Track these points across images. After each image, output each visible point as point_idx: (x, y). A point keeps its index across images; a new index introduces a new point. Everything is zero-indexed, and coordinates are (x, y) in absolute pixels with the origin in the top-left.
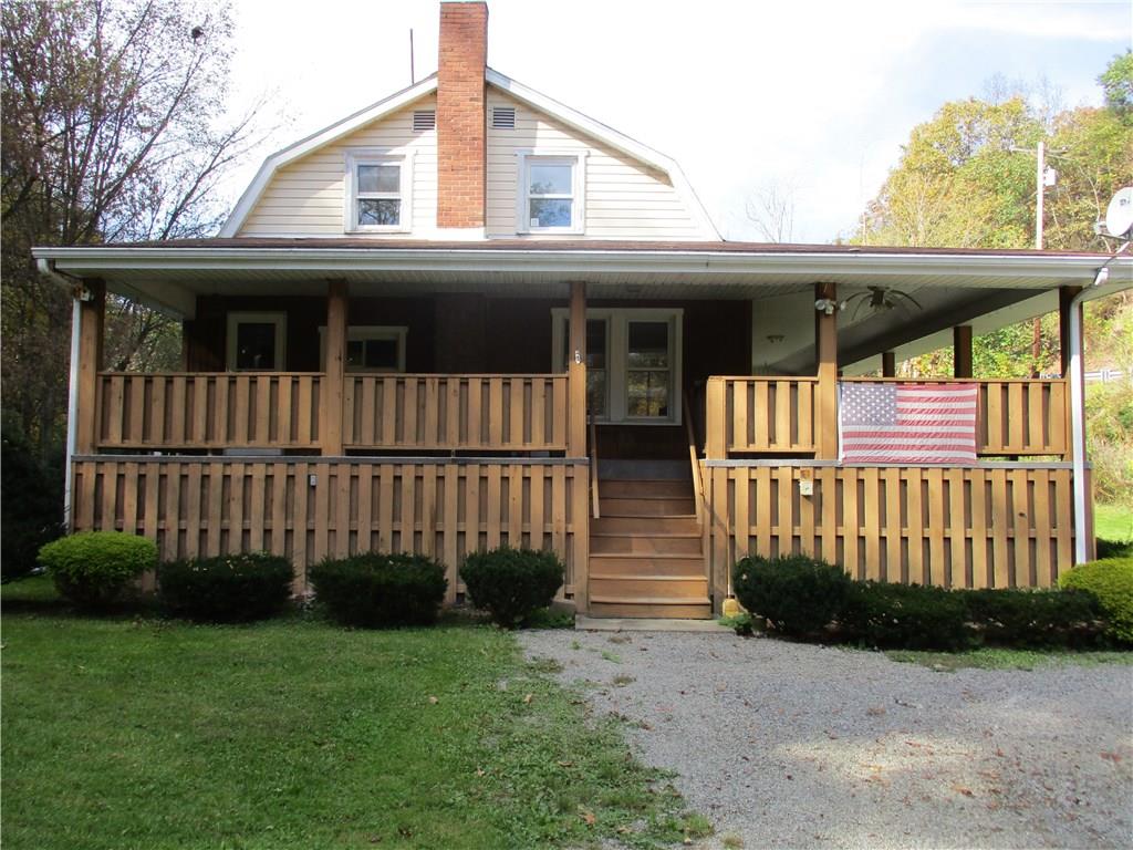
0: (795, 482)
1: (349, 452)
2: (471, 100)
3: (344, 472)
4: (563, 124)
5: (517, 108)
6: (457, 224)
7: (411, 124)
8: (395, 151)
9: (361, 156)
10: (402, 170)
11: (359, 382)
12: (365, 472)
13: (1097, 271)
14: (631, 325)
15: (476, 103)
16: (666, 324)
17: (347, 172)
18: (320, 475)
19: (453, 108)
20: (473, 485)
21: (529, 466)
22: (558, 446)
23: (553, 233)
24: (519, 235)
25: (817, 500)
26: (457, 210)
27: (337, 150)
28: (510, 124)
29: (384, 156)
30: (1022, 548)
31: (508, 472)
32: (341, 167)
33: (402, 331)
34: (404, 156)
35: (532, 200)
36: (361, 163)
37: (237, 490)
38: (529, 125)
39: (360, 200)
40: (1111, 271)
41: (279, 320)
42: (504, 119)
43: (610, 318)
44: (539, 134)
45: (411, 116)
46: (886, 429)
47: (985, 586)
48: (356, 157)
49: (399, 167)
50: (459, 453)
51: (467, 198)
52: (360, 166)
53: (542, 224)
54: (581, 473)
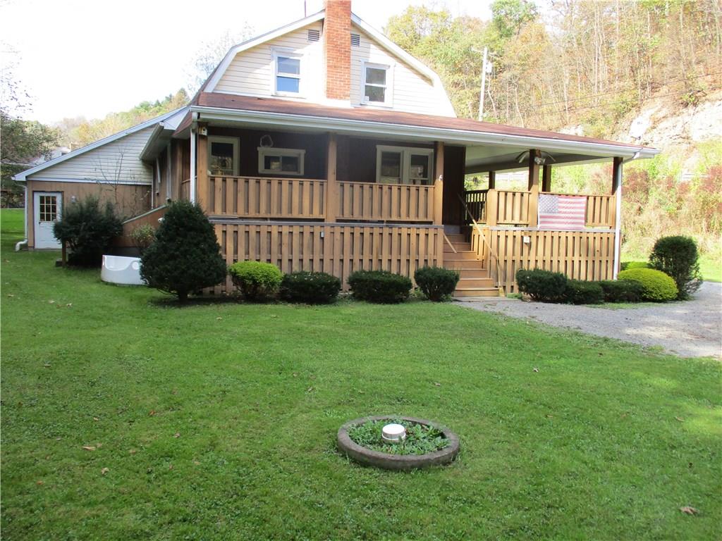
0: (522, 237)
1: (338, 221)
2: (345, 29)
3: (338, 230)
4: (383, 47)
5: (361, 35)
6: (337, 97)
7: (307, 37)
8: (298, 51)
9: (280, 52)
10: (301, 62)
11: (342, 186)
12: (347, 231)
13: (635, 153)
14: (412, 155)
15: (347, 31)
16: (427, 157)
17: (273, 60)
18: (326, 233)
19: (336, 33)
20: (395, 237)
21: (419, 228)
22: (430, 219)
23: (374, 106)
24: (361, 105)
25: (530, 245)
26: (336, 89)
27: (267, 47)
28: (358, 43)
29: (292, 53)
30: (597, 263)
31: (410, 231)
32: (269, 57)
33: (303, 152)
34: (302, 55)
35: (366, 86)
36: (280, 56)
37: (286, 239)
38: (366, 45)
39: (278, 77)
40: (641, 153)
41: (235, 142)
42: (355, 40)
43: (403, 152)
44: (371, 51)
45: (307, 32)
46: (555, 215)
47: (598, 280)
48: (277, 52)
49: (299, 60)
50: (388, 222)
51: (342, 83)
52: (279, 58)
53: (371, 100)
54: (441, 232)
